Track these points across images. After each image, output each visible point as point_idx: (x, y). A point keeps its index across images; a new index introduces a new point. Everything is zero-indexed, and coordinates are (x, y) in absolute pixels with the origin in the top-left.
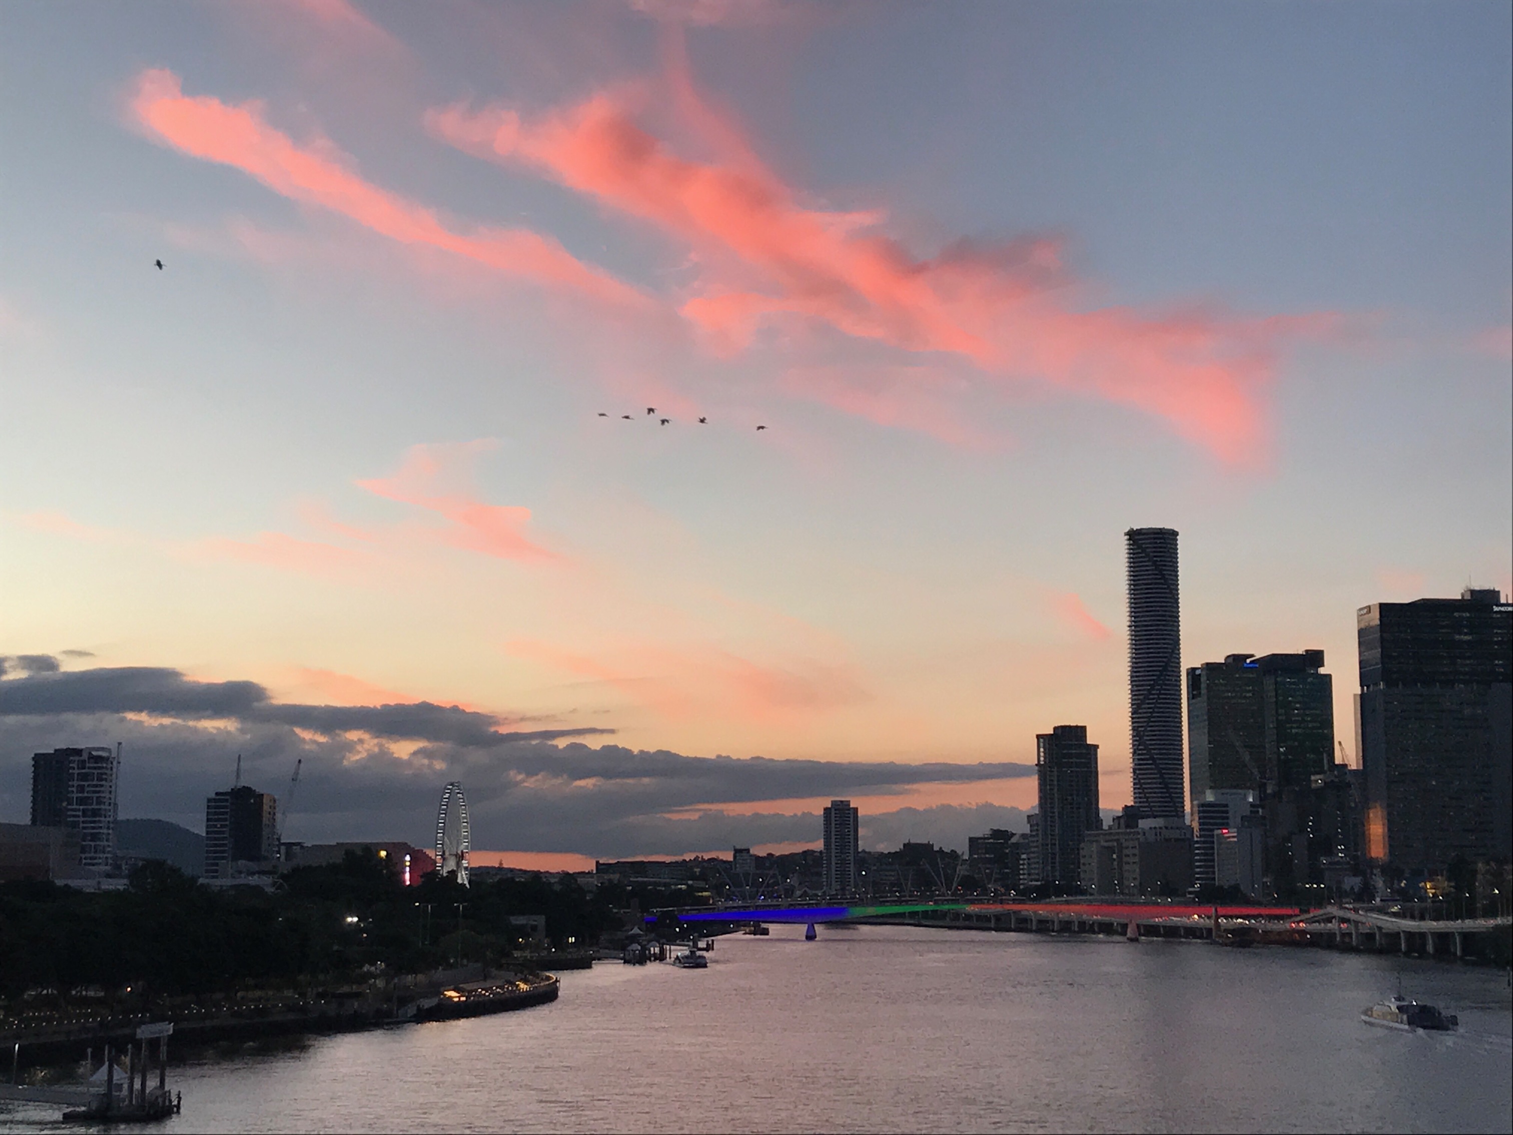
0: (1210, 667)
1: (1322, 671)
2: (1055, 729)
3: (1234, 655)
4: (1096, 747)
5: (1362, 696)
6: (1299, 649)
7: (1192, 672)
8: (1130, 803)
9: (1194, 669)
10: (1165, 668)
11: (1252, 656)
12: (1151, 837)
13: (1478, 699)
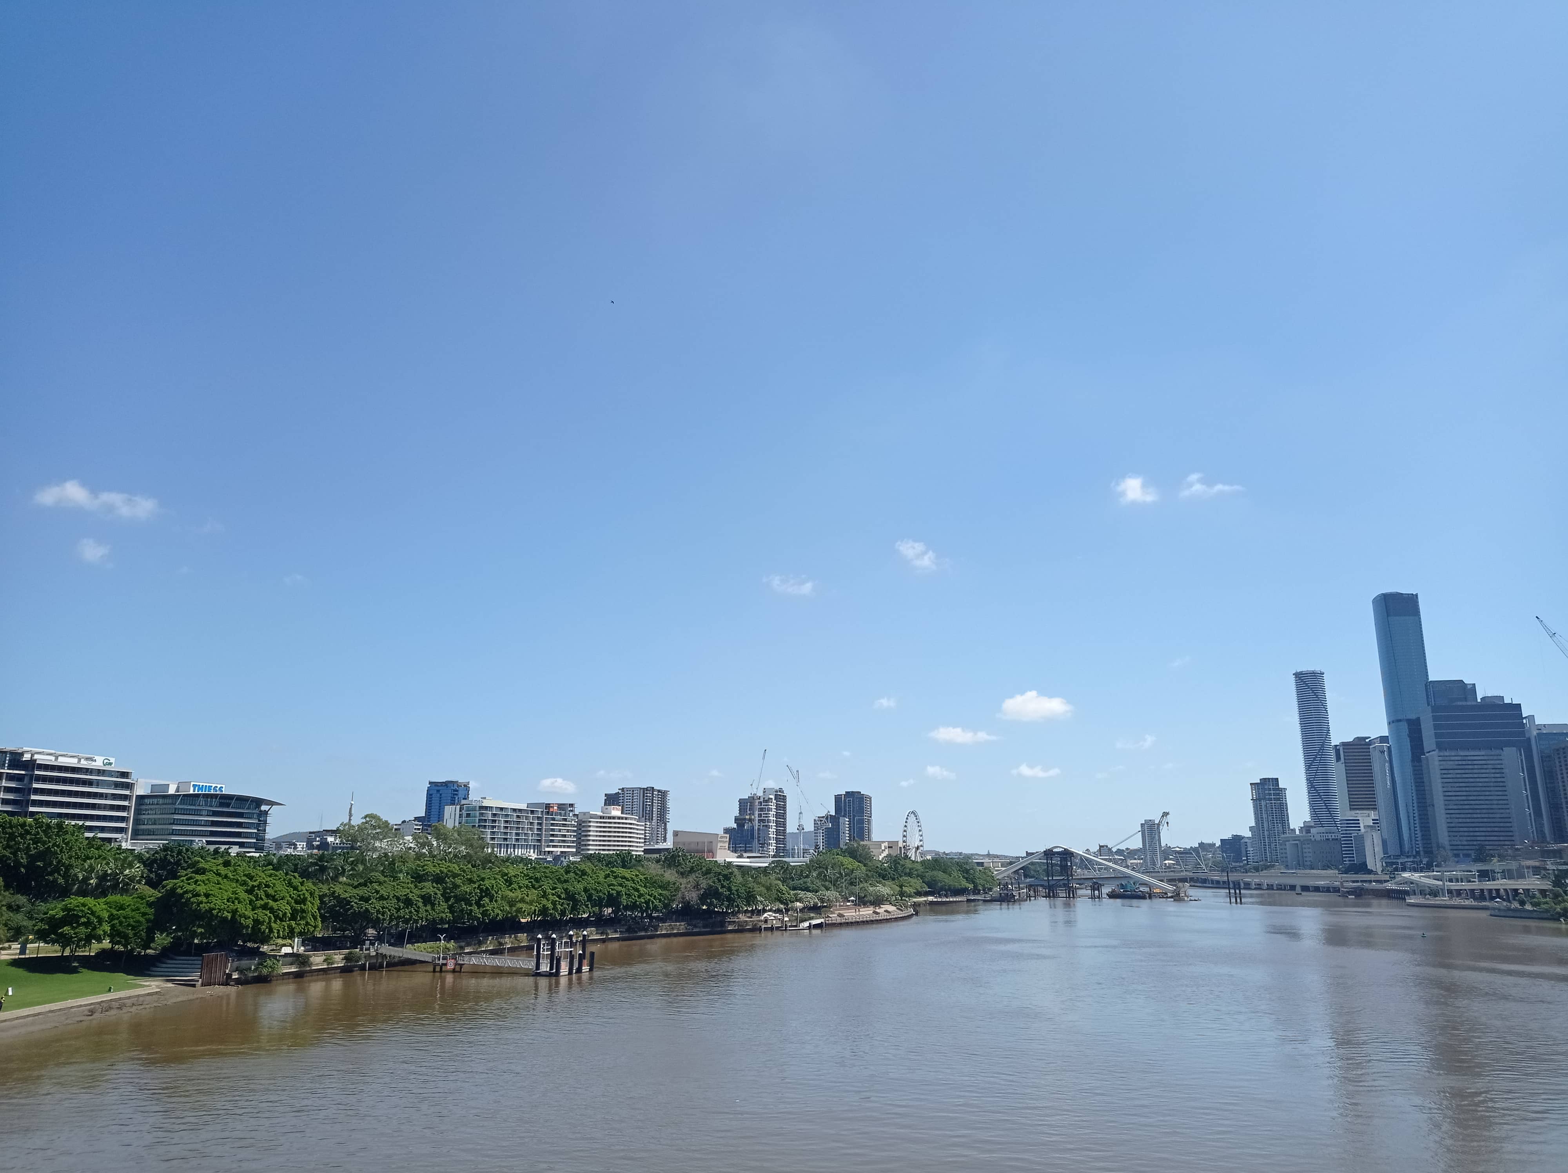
0: (1344, 744)
2: (1261, 780)
4: (1285, 789)
7: (1336, 746)
8: (1309, 819)
10: (1322, 745)
11: (1369, 737)
12: (1318, 838)
13: (1496, 757)
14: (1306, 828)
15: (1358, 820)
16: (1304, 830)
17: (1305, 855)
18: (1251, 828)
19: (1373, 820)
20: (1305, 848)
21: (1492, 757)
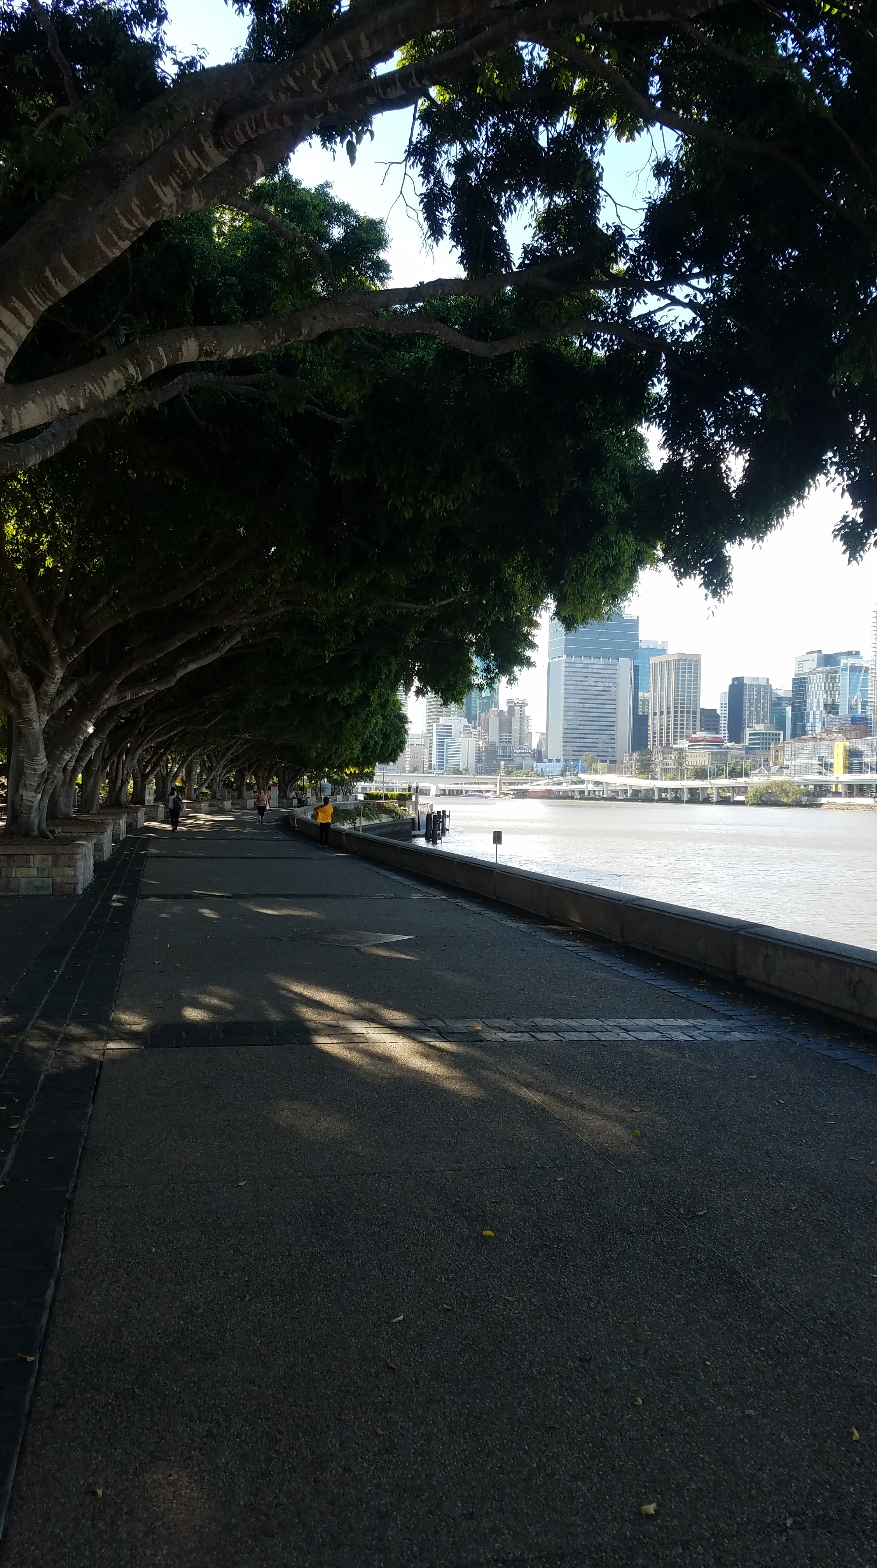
13: (612, 667)
21: (608, 667)
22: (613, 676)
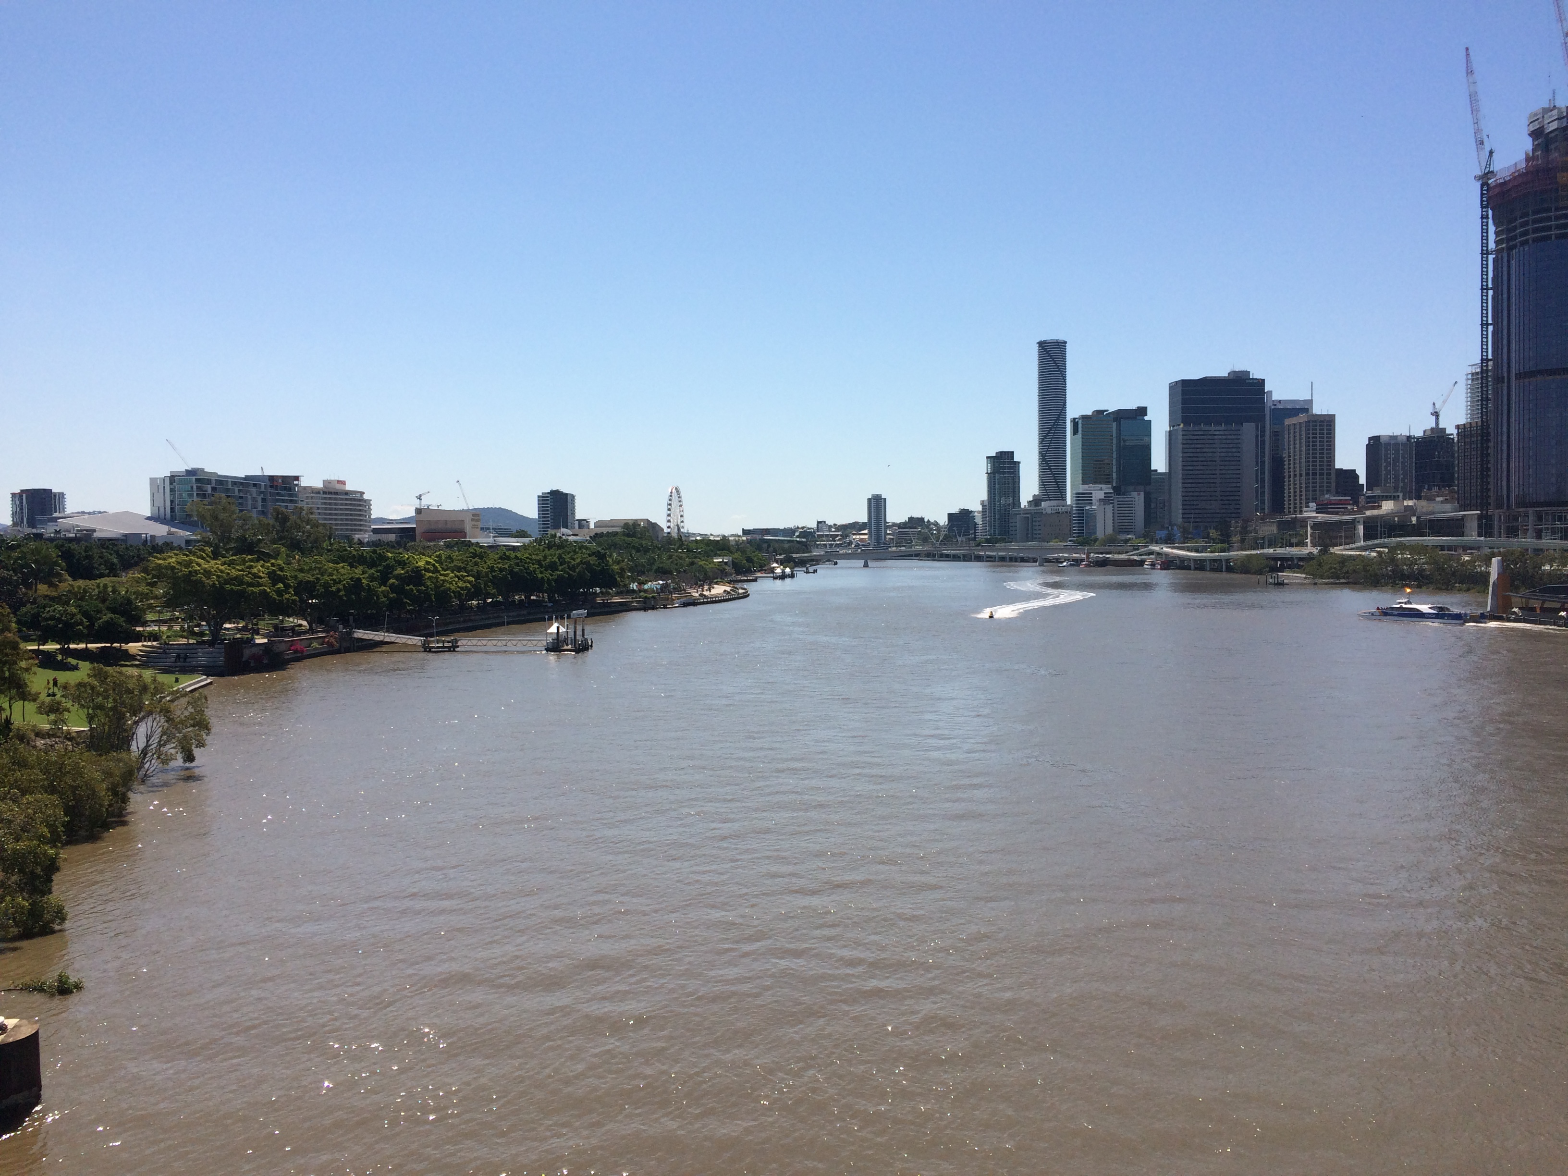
0: (1084, 418)
1: (1146, 418)
2: (997, 453)
3: (1097, 411)
4: (1019, 463)
5: (1170, 432)
6: (1133, 406)
7: (1074, 422)
8: (1037, 493)
9: (1074, 419)
10: (1058, 419)
11: (1107, 410)
12: (1049, 511)
13: (1235, 433)
14: (1036, 501)
15: (1091, 493)
16: (1033, 503)
17: (1034, 528)
18: (982, 503)
19: (1105, 493)
20: (1035, 521)
21: (1231, 432)
22: (1236, 441)
